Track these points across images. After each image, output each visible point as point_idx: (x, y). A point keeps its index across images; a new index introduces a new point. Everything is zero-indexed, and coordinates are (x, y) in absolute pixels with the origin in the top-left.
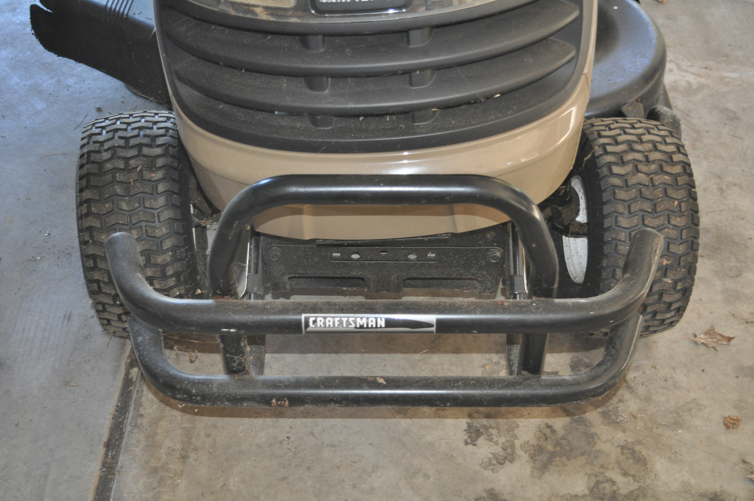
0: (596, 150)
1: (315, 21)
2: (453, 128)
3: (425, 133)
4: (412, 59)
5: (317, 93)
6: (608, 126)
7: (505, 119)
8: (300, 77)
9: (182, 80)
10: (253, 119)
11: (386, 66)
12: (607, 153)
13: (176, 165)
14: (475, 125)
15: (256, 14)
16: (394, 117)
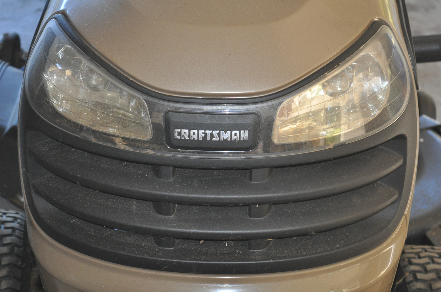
0: (407, 277)
1: (169, 154)
2: (285, 257)
3: (259, 260)
4: (253, 194)
5: (163, 216)
6: (418, 254)
7: (333, 252)
8: (149, 201)
9: (39, 193)
10: (102, 235)
11: (228, 199)
12: (416, 279)
13: (20, 263)
14: (305, 255)
15: (115, 144)
16: (232, 243)
